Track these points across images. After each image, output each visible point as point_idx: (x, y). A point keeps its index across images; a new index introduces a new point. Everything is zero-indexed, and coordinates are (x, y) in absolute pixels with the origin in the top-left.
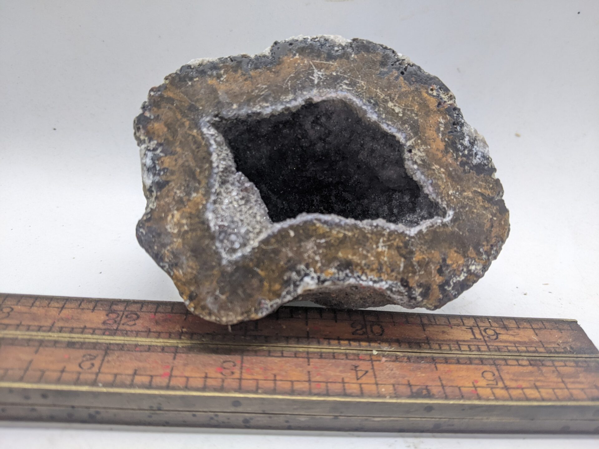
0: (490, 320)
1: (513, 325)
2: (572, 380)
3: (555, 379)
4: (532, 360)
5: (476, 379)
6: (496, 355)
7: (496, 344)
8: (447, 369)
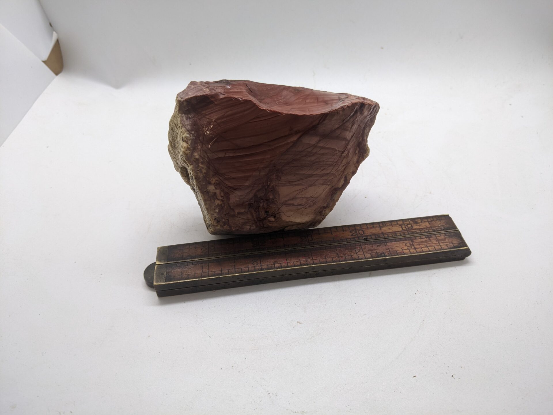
0: (409, 220)
1: (419, 221)
2: (442, 242)
3: (436, 242)
4: (426, 235)
5: (403, 246)
6: (411, 235)
7: (411, 231)
8: (391, 244)
